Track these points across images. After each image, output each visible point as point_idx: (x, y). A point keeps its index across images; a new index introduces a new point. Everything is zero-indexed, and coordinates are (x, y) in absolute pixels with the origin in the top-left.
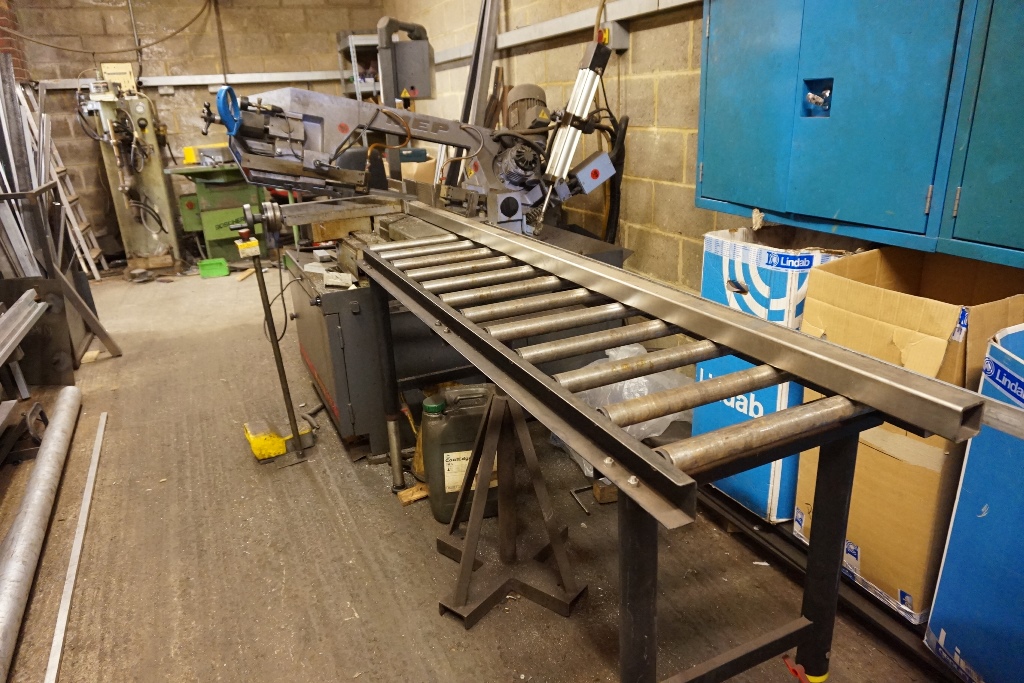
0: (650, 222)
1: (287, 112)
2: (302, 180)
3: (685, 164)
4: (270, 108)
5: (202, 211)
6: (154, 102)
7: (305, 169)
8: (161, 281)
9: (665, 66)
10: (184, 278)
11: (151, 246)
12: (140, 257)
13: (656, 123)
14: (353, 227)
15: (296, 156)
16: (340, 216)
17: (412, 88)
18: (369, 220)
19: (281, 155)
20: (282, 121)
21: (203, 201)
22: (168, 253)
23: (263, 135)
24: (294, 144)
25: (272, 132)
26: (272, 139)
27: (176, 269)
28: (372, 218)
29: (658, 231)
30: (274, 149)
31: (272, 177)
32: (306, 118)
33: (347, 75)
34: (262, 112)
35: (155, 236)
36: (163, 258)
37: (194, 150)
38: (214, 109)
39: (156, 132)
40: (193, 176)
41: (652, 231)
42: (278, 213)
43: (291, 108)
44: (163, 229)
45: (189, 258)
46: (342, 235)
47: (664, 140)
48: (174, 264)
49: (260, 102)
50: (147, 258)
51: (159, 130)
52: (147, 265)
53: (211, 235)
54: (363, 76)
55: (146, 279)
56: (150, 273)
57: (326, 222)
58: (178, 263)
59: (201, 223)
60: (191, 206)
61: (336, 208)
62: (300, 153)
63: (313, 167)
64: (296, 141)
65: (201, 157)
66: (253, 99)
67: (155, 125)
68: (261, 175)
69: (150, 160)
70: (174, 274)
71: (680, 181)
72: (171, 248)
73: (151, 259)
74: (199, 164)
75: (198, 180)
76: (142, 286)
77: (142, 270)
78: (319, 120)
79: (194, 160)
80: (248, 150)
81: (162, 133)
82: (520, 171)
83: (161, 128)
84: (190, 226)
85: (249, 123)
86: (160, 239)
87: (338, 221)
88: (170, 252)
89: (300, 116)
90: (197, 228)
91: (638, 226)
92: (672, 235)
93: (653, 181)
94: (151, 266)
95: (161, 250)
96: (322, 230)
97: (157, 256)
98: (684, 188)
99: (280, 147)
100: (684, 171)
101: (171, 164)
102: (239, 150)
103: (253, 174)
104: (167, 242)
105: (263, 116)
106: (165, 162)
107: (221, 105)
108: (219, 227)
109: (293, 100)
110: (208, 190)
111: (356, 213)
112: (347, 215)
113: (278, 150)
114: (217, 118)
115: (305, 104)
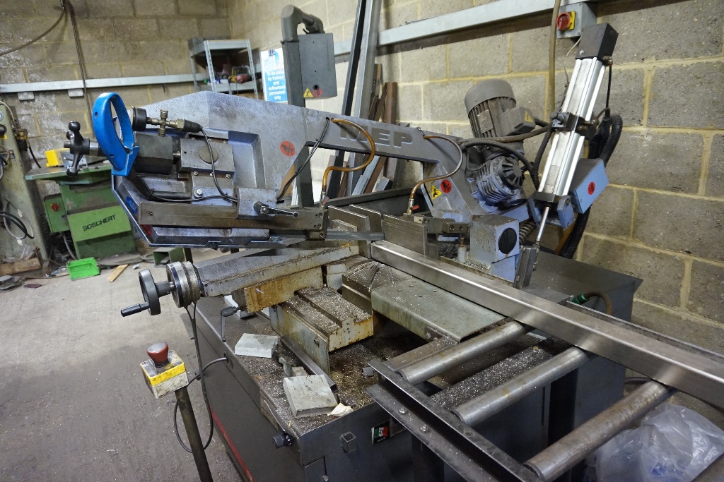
0: (627, 234)
1: (208, 131)
2: (234, 233)
3: (704, 170)
4: (181, 126)
5: (69, 213)
6: (13, 108)
7: (241, 218)
8: (29, 286)
9: (667, 53)
10: (53, 279)
11: (17, 249)
12: (5, 263)
13: (644, 121)
14: (299, 283)
15: (226, 198)
16: (282, 271)
17: (316, 87)
18: (319, 271)
19: (201, 198)
20: (201, 143)
21: (69, 203)
22: (34, 256)
23: (171, 168)
24: (221, 180)
25: (186, 162)
26: (185, 174)
27: (44, 270)
28: (324, 268)
29: (640, 245)
30: (189, 189)
31: (189, 233)
32: (234, 136)
33: (199, 77)
34: (167, 131)
35: (20, 242)
36: (29, 261)
37: (57, 153)
38: (86, 132)
39: (16, 138)
40: (57, 179)
41: (631, 244)
42: (194, 279)
43: (211, 122)
44: (27, 235)
45: (58, 255)
46: (286, 296)
47: (661, 142)
48: (42, 265)
49: (164, 116)
50: (12, 263)
51: (19, 135)
52: (13, 269)
53: (78, 236)
54: (217, 78)
55: (12, 285)
56: (16, 278)
57: (264, 283)
58: (46, 264)
59: (67, 224)
60: (56, 208)
61: (276, 260)
62: (230, 194)
63: (253, 213)
64: (222, 174)
65: (63, 160)
66: (153, 112)
67: (14, 131)
68: (172, 234)
69: (10, 166)
70: (41, 276)
71: (696, 192)
72: (38, 250)
73: (16, 264)
74: (62, 166)
75: (62, 183)
76: (8, 293)
77: (9, 277)
78: (252, 138)
79: (57, 163)
80: (148, 194)
81: (22, 138)
82: (507, 190)
83: (22, 134)
84: (56, 226)
85: (148, 151)
86: (25, 243)
87: (280, 278)
88: (36, 254)
89: (225, 135)
90: (65, 229)
91: (603, 237)
92: (670, 253)
93: (635, 189)
94: (17, 270)
95: (27, 252)
96: (259, 295)
97: (23, 259)
98: (703, 201)
99: (199, 186)
100: (702, 181)
101: (34, 166)
102: (133, 195)
103: (159, 233)
104: (34, 244)
105: (169, 137)
106: (27, 167)
107: (101, 126)
108: (87, 228)
109: (212, 111)
110: (73, 191)
111: (303, 264)
112: (292, 268)
113: (199, 191)
114: (94, 145)
115: (230, 116)
